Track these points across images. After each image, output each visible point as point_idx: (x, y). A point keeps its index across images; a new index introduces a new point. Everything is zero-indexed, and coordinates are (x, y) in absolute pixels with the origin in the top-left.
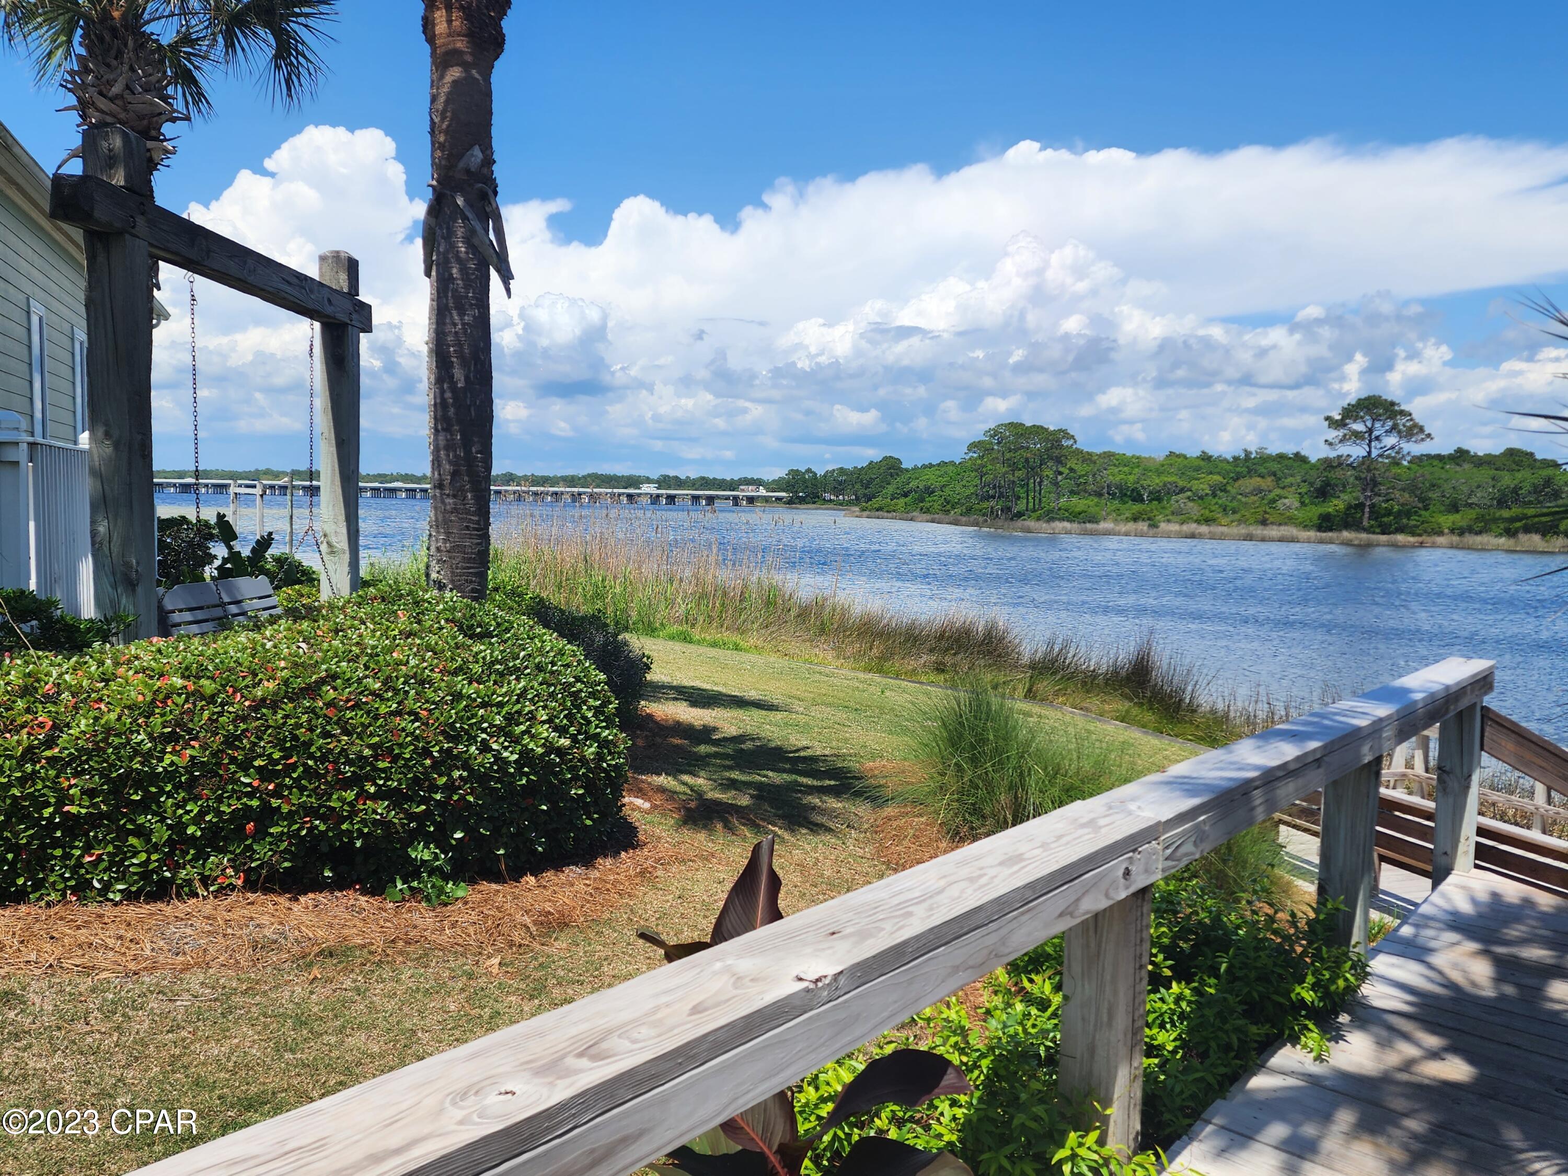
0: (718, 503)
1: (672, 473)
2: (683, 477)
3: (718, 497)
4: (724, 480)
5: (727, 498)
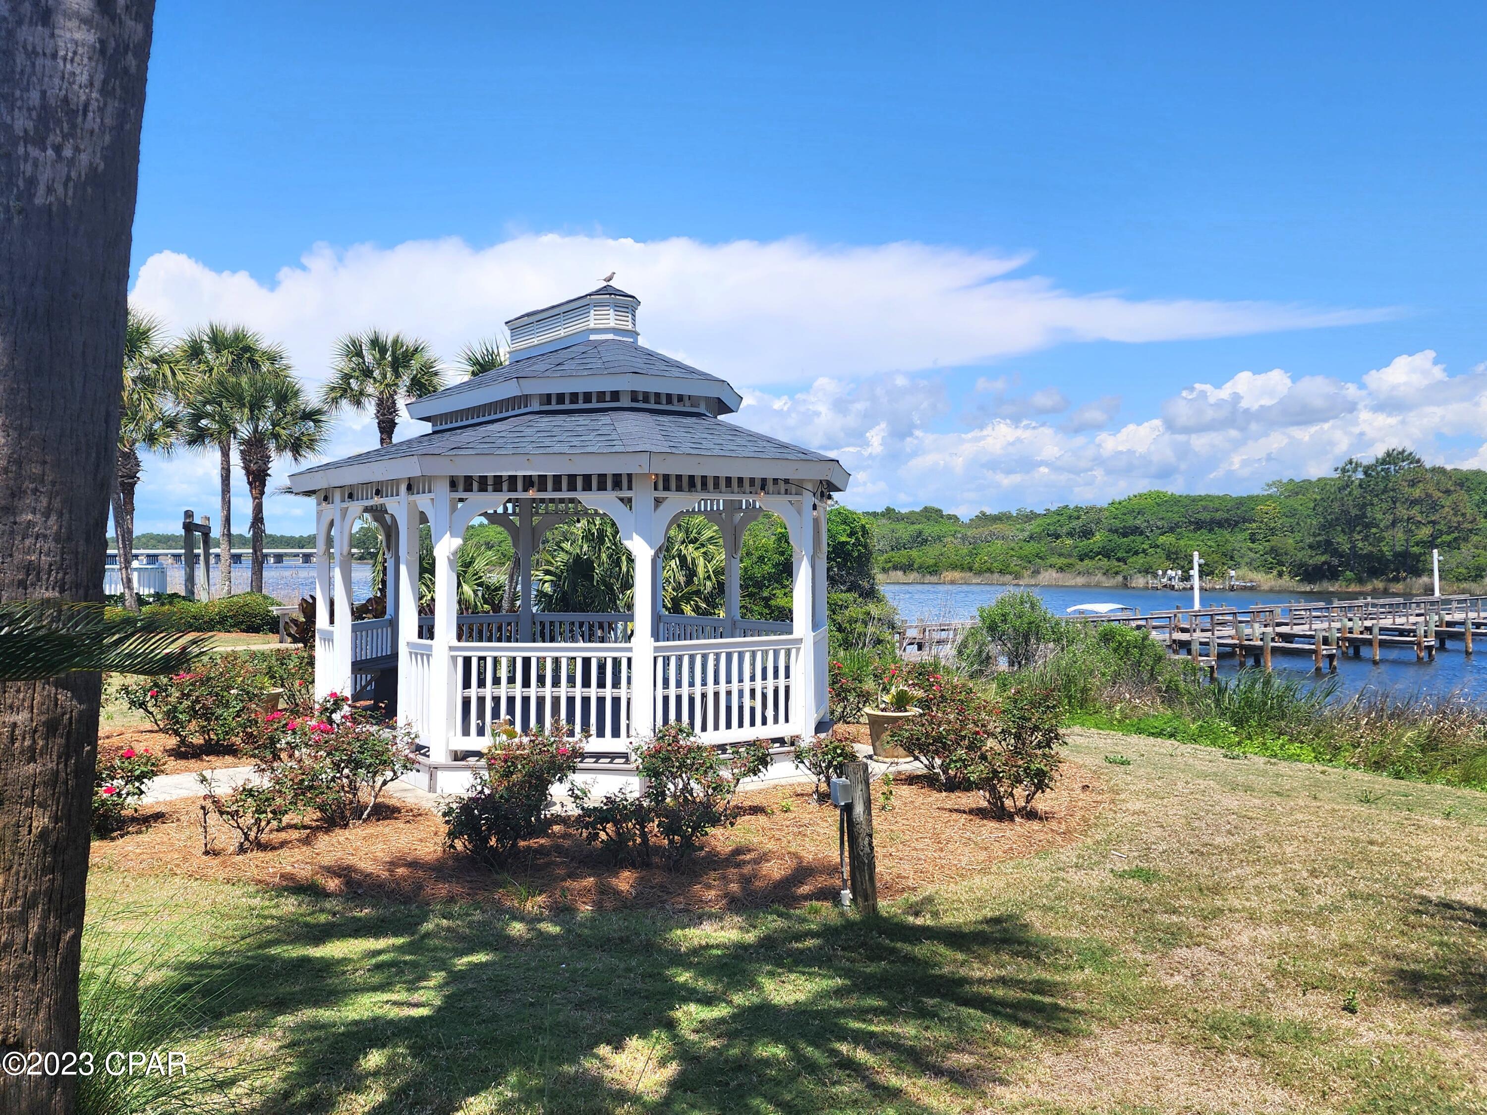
0: (287, 562)
3: (286, 554)
4: (292, 537)
5: (297, 555)
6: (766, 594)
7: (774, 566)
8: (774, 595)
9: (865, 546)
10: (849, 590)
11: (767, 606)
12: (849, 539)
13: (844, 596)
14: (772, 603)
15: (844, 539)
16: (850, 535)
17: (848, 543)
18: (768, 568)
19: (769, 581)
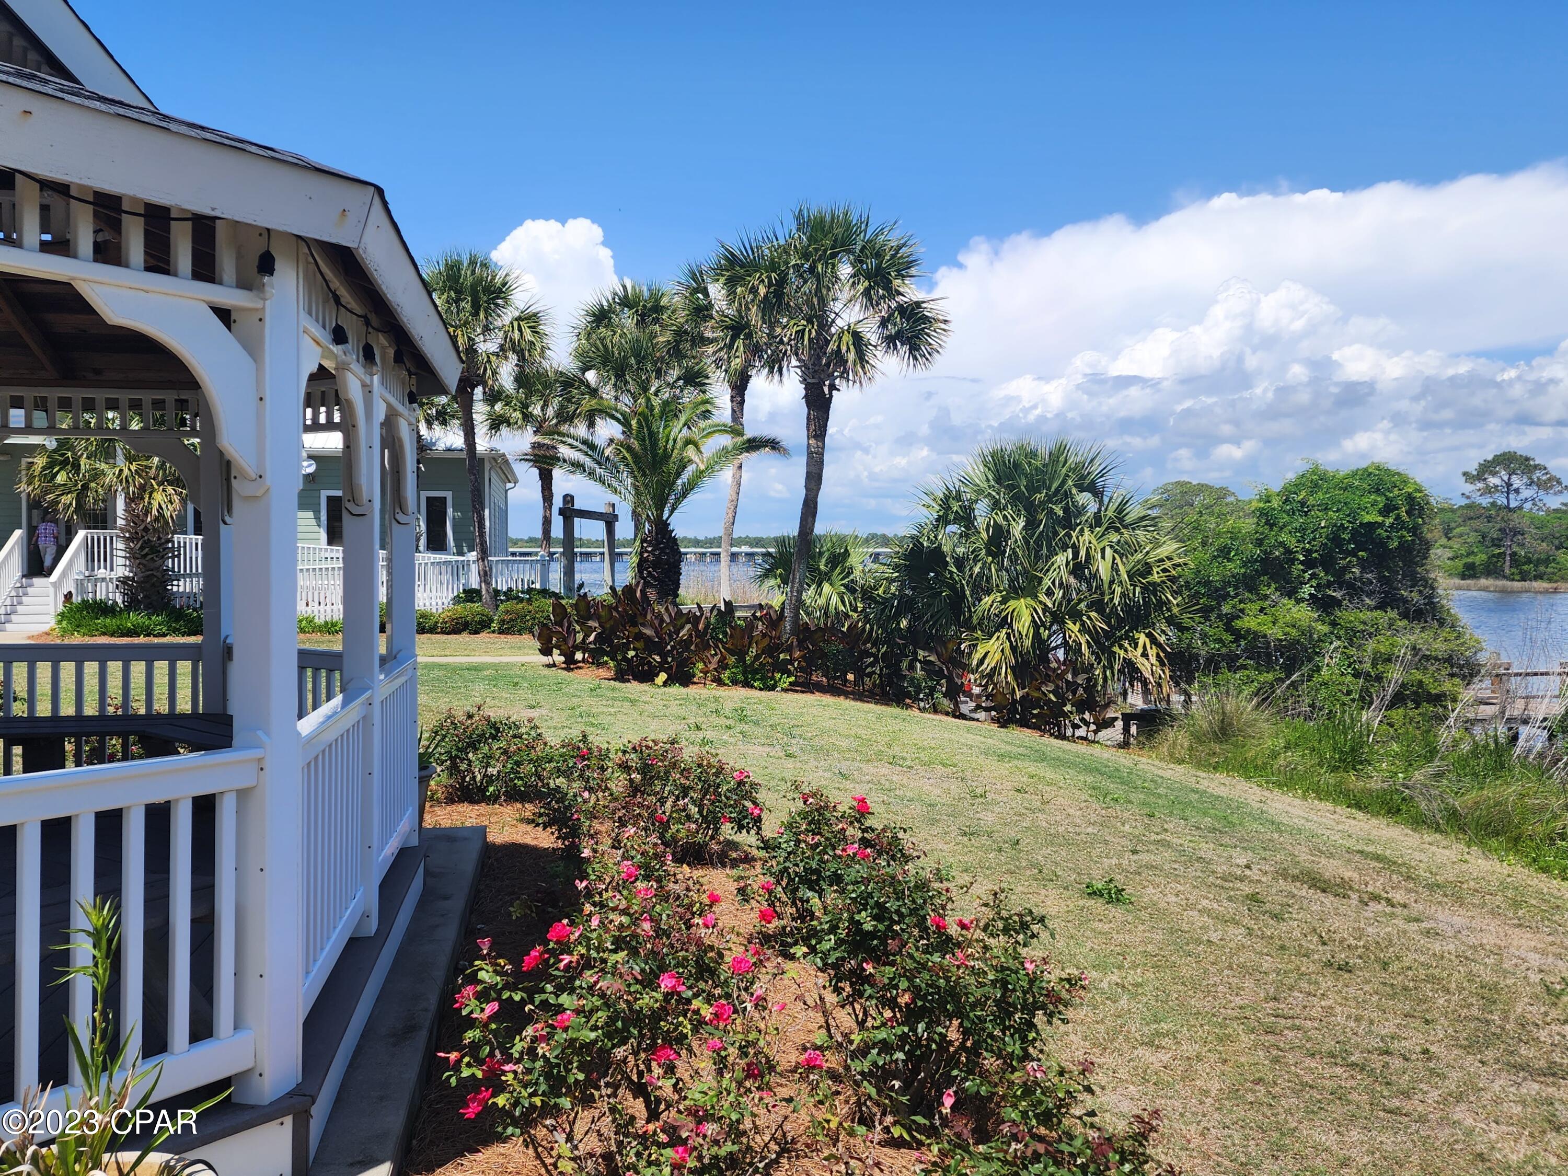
1: (880, 531)
2: (891, 535)
6: (1226, 609)
7: (1244, 564)
8: (1242, 611)
9: (1415, 530)
10: (1381, 606)
11: (1229, 628)
12: (1380, 519)
13: (1366, 615)
14: (1238, 624)
15: (1372, 517)
16: (1387, 510)
17: (1381, 525)
18: (1233, 567)
19: (1236, 588)
